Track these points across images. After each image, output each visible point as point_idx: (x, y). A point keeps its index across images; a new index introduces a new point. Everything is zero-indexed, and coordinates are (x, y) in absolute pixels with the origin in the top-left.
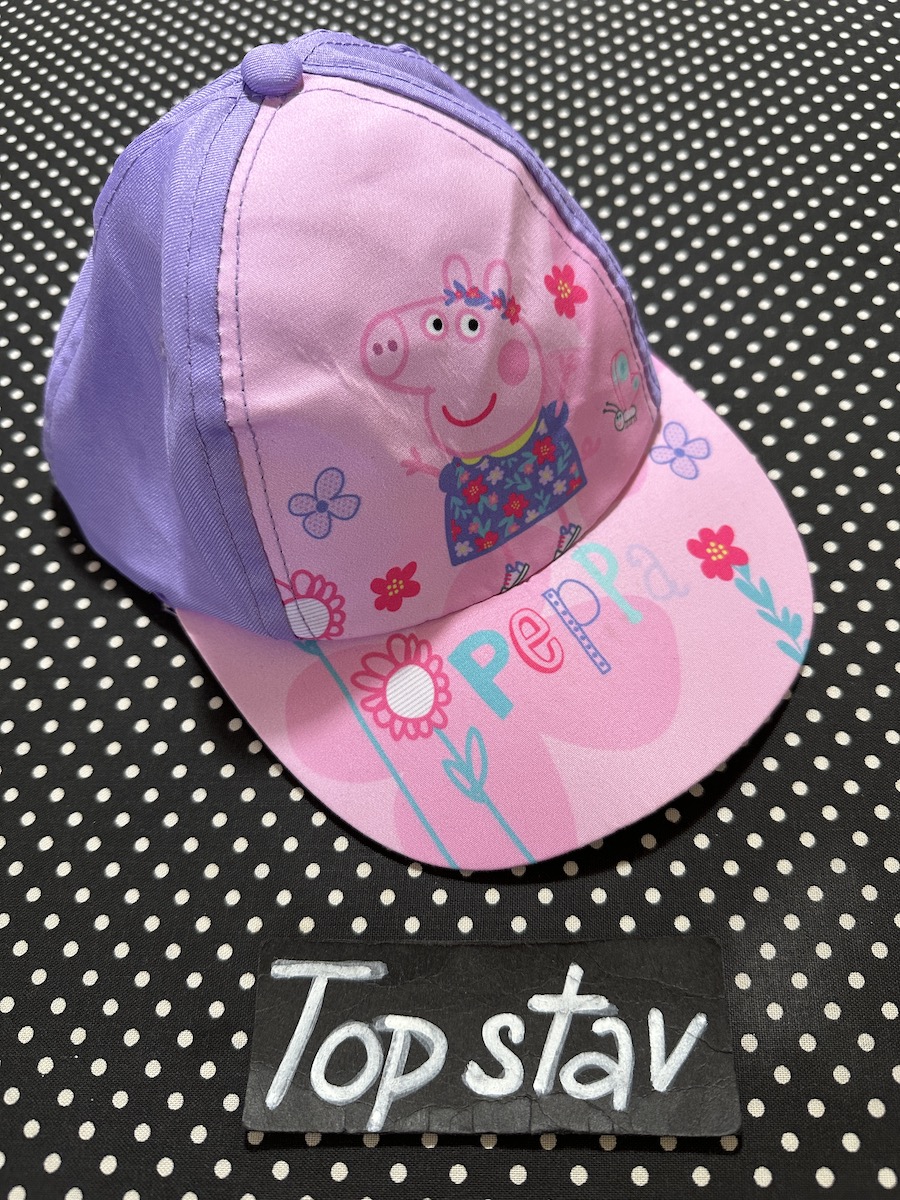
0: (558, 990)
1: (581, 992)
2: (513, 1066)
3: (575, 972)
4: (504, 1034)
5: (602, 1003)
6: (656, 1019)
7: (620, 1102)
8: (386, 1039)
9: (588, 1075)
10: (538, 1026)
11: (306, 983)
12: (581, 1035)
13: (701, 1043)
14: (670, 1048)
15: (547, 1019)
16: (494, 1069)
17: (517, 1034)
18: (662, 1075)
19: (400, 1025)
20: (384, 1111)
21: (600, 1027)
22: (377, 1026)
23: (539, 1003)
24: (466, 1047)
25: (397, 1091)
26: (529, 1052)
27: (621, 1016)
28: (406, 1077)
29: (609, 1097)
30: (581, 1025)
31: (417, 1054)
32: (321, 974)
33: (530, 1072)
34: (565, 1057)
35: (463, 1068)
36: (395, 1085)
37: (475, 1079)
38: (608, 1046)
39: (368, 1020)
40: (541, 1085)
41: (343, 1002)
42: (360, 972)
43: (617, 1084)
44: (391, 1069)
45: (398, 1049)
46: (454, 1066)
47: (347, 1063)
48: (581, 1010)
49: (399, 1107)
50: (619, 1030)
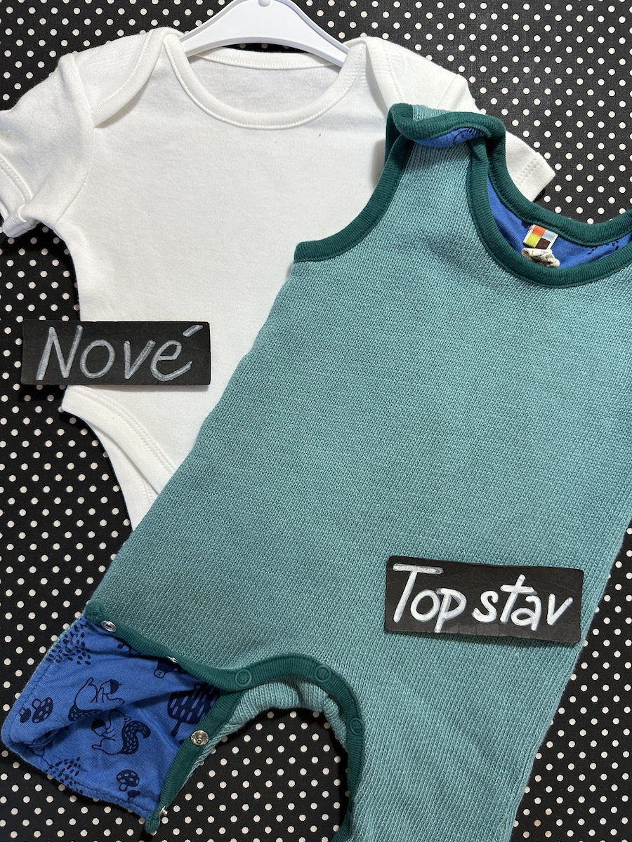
0: (513, 583)
1: (523, 585)
2: (492, 610)
3: (522, 578)
4: (490, 599)
5: (531, 590)
6: (552, 598)
7: (534, 628)
8: (441, 597)
9: (522, 617)
10: (504, 597)
11: (409, 573)
12: (521, 601)
13: (569, 608)
14: (557, 607)
15: (508, 594)
16: (485, 612)
17: (495, 598)
18: (552, 619)
19: (444, 591)
20: (441, 625)
21: (529, 599)
22: (438, 592)
23: (505, 588)
24: (474, 602)
25: (446, 618)
26: (499, 607)
27: (538, 596)
28: (450, 612)
29: (530, 625)
31: (454, 604)
32: (415, 571)
33: (499, 613)
34: (514, 609)
35: (473, 611)
36: (445, 615)
37: (477, 614)
38: (532, 606)
39: (434, 590)
40: (503, 619)
41: (424, 582)
42: (432, 571)
43: (534, 621)
44: (443, 609)
45: (446, 602)
46: (469, 609)
47: (425, 606)
48: (522, 592)
49: (447, 624)
50: (537, 601)
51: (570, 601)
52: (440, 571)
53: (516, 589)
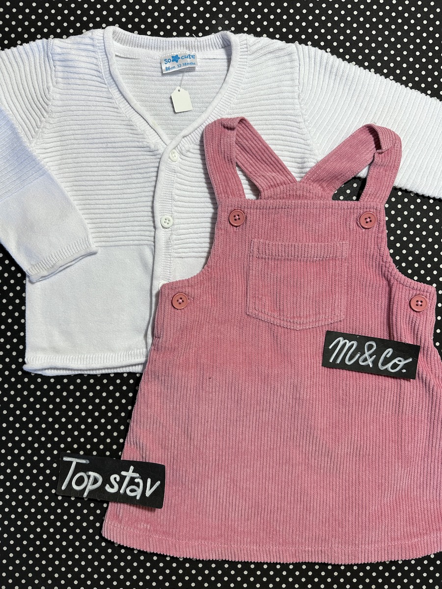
0: (128, 471)
1: (133, 472)
2: (116, 486)
3: (132, 468)
4: (115, 479)
5: (138, 475)
6: (149, 481)
7: (138, 498)
8: (89, 477)
9: (132, 491)
10: (123, 478)
11: (71, 462)
12: (132, 482)
13: (158, 487)
14: (151, 487)
15: (125, 477)
16: (112, 486)
17: (118, 479)
18: (148, 493)
19: (91, 473)
20: (87, 493)
21: (136, 480)
22: (87, 474)
23: (123, 473)
24: (107, 481)
25: (91, 489)
26: (120, 484)
27: (141, 479)
28: (93, 486)
29: (136, 496)
30: (132, 479)
31: (95, 481)
32: (75, 461)
33: (120, 488)
34: (127, 486)
35: (105, 485)
36: (90, 487)
37: (108, 488)
38: (138, 485)
39: (85, 472)
40: (122, 491)
41: (79, 468)
42: (84, 461)
43: (138, 494)
44: (90, 484)
45: (91, 479)
46: (103, 485)
47: (80, 481)
48: (133, 476)
49: (91, 492)
50: (141, 481)
51: (158, 483)
52: (88, 462)
53: (130, 474)
